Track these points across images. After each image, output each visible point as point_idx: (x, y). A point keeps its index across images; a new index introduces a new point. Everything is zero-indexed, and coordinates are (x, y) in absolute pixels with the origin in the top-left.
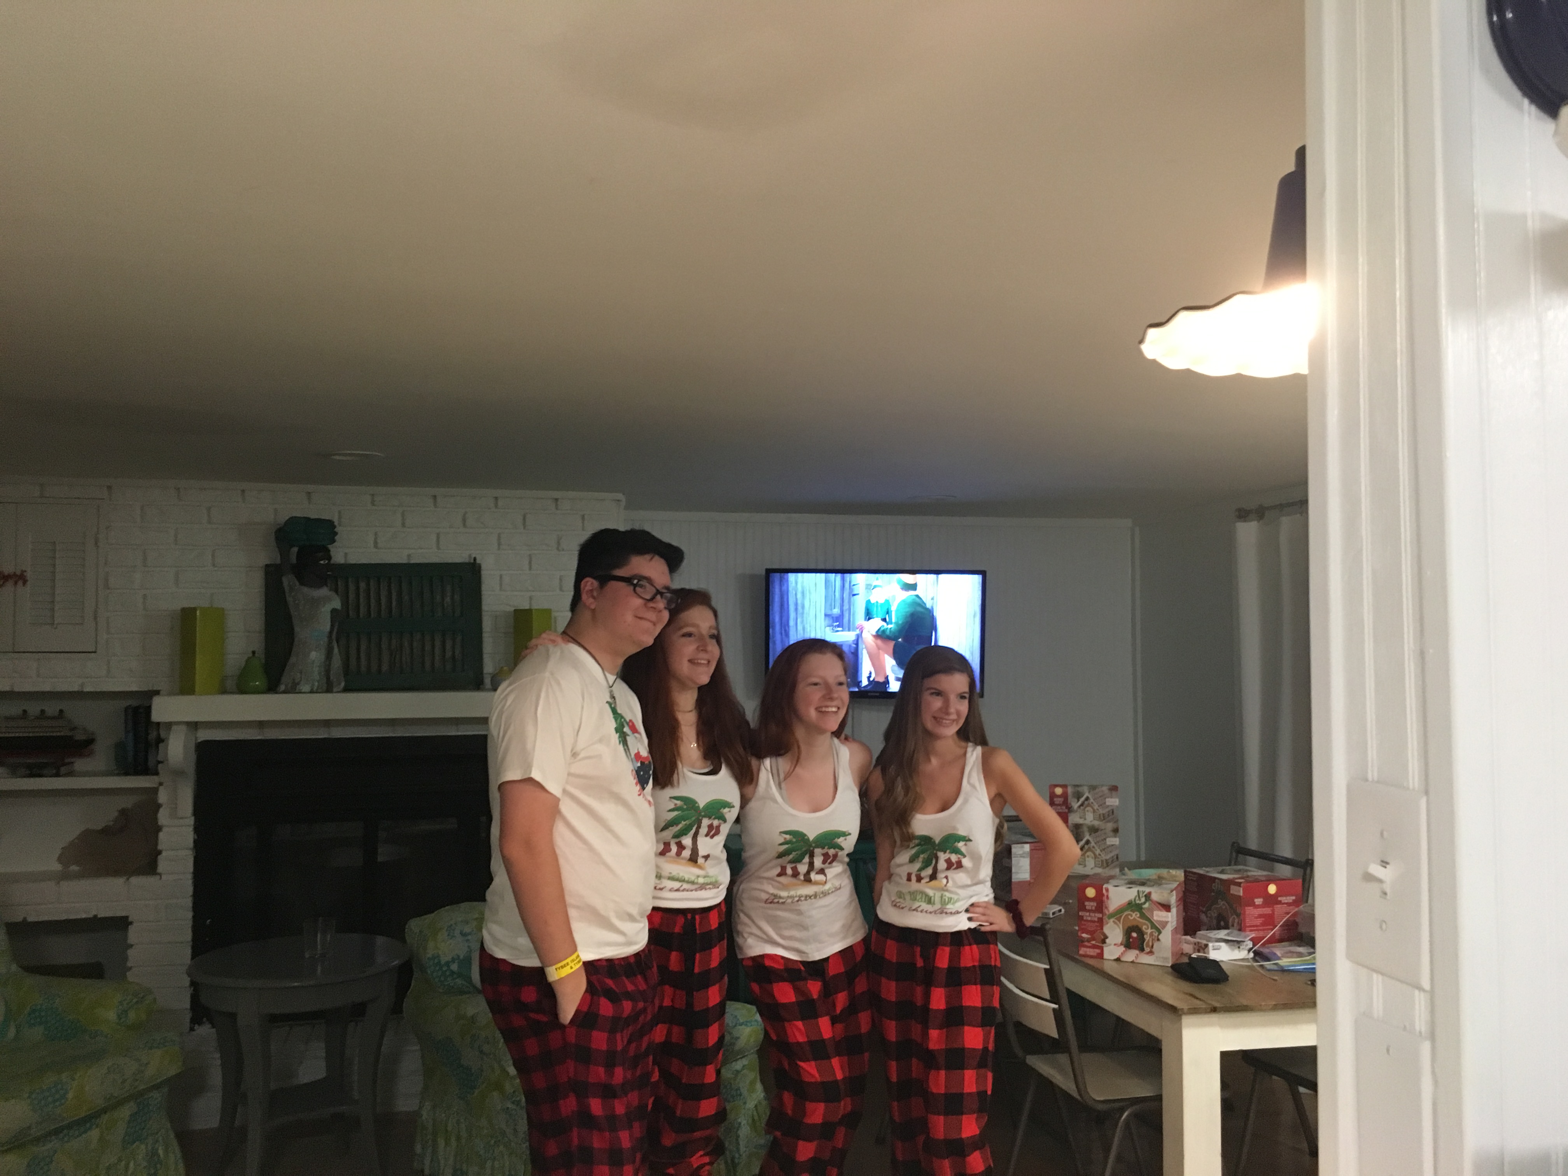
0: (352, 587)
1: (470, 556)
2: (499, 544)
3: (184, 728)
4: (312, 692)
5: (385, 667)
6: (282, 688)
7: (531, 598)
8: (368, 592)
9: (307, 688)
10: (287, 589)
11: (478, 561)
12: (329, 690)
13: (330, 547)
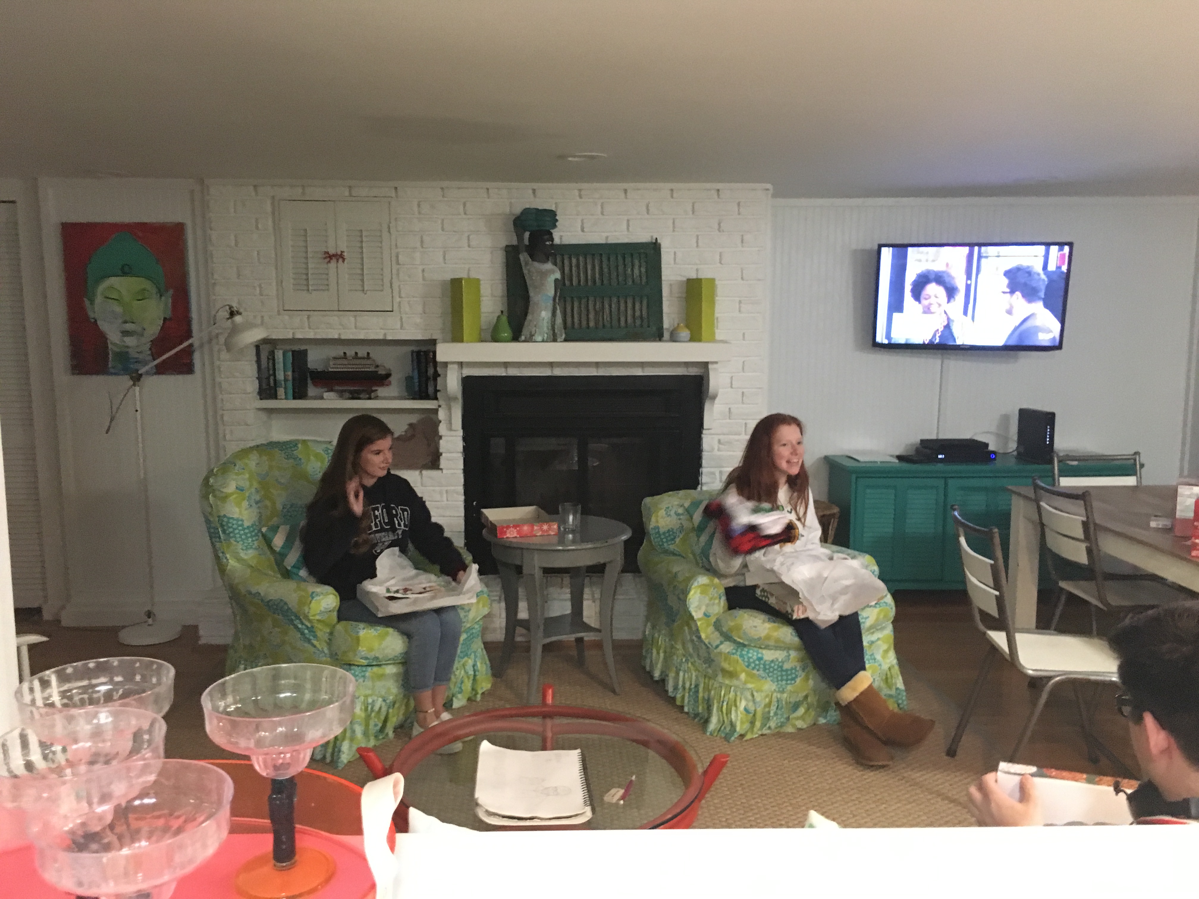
0: (566, 262)
1: (652, 237)
2: (674, 227)
3: (456, 366)
4: (543, 341)
5: (592, 324)
6: (523, 338)
7: (697, 270)
8: (578, 266)
9: (540, 338)
10: (523, 264)
11: (659, 241)
12: (555, 340)
13: (552, 231)
